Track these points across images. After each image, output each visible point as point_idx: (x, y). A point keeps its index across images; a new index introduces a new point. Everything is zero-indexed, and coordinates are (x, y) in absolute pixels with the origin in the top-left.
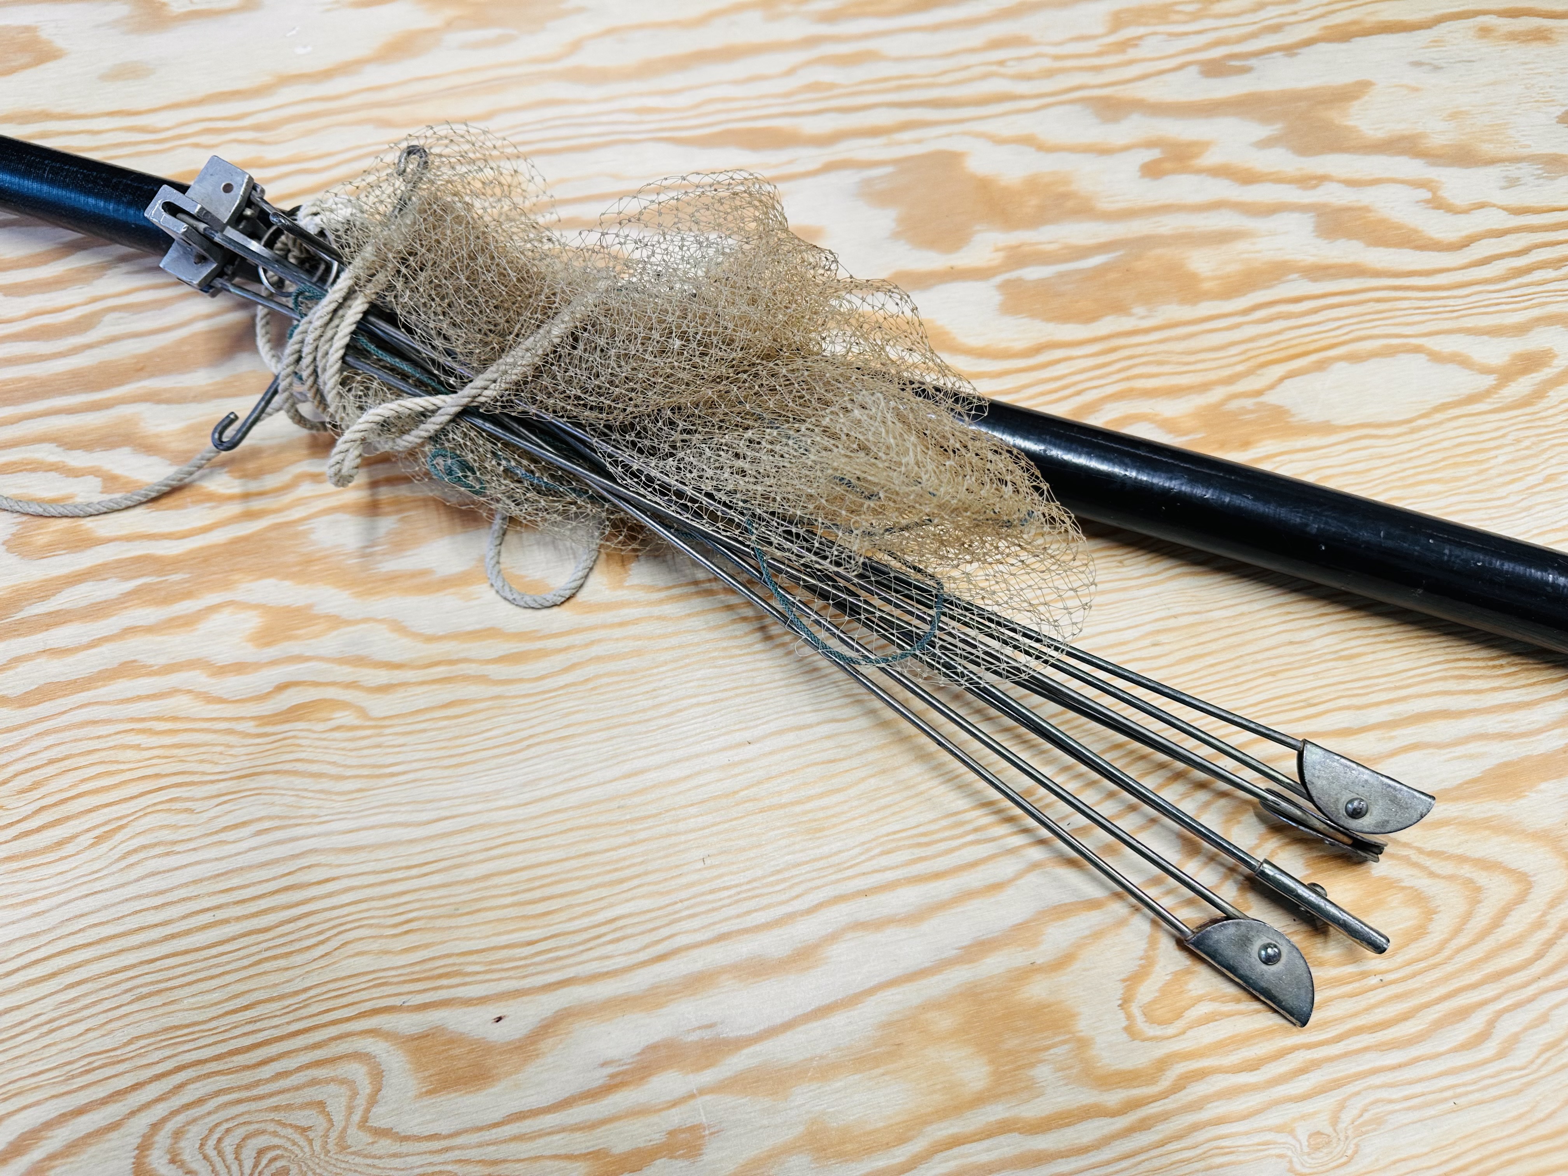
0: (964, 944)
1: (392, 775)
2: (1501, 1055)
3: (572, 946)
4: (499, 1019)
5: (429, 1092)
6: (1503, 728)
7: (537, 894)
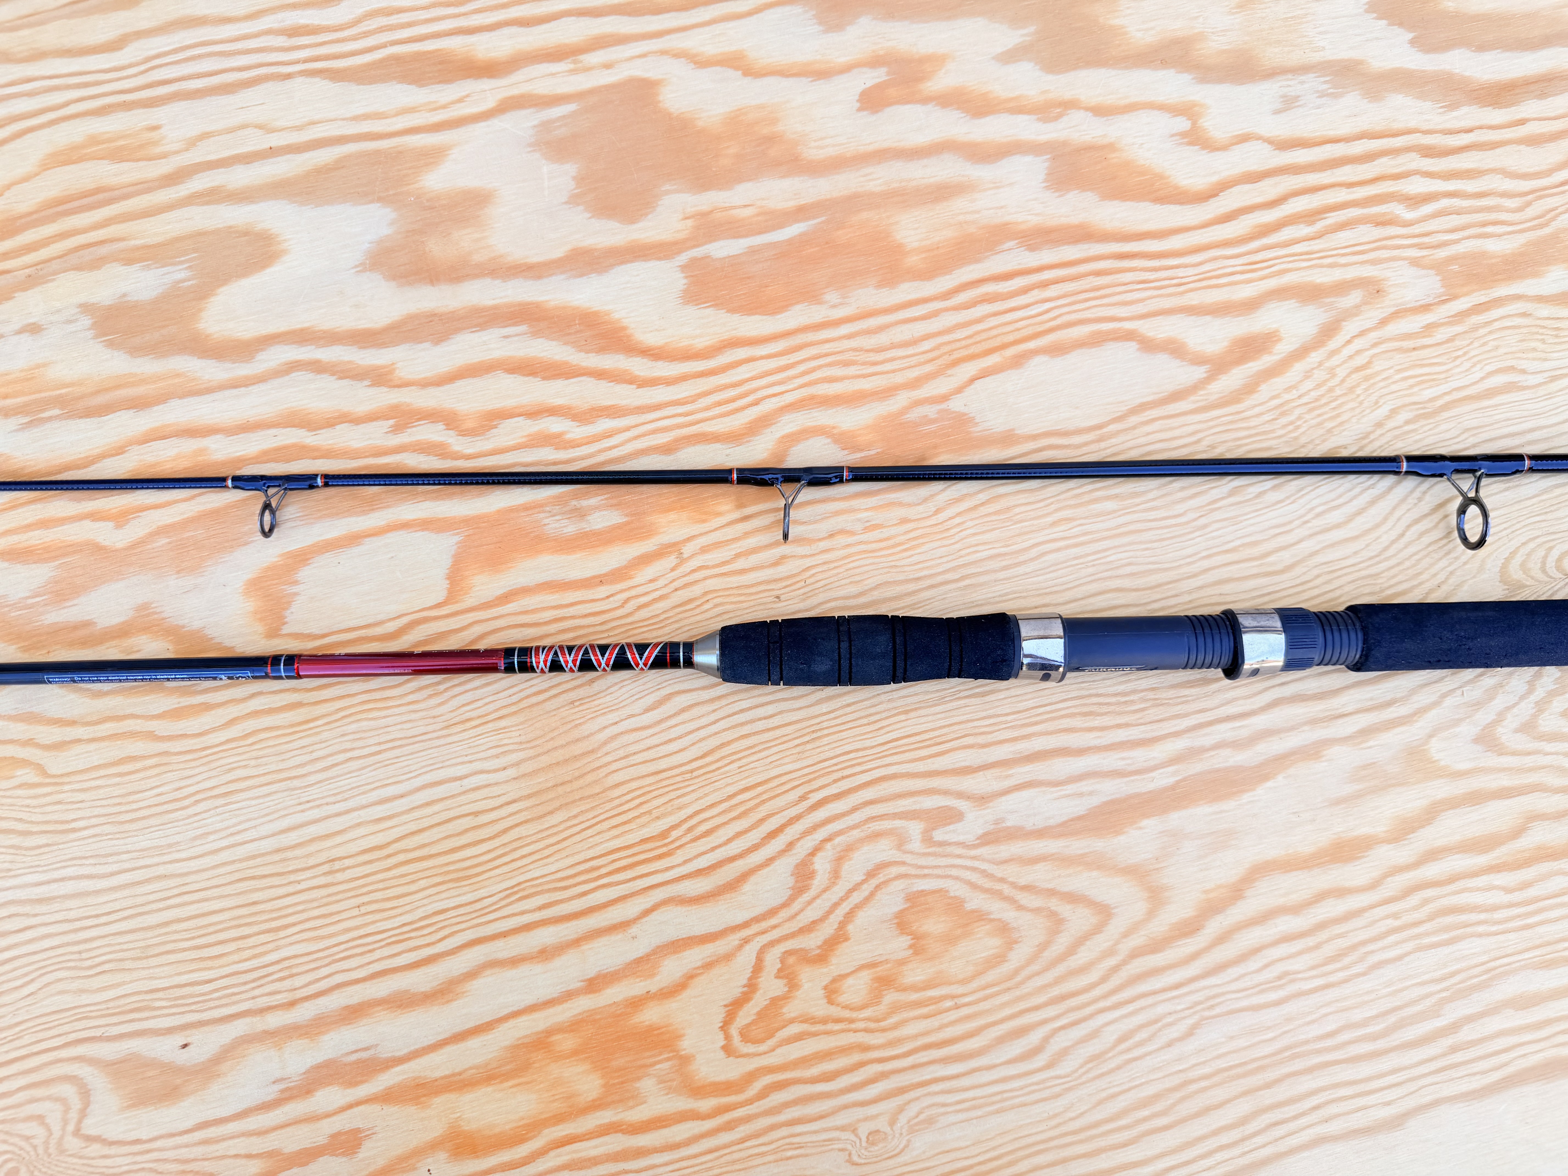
0: (589, 977)
2: (1049, 1066)
3: (245, 983)
4: (185, 1046)
5: (129, 1107)
6: (1120, 765)
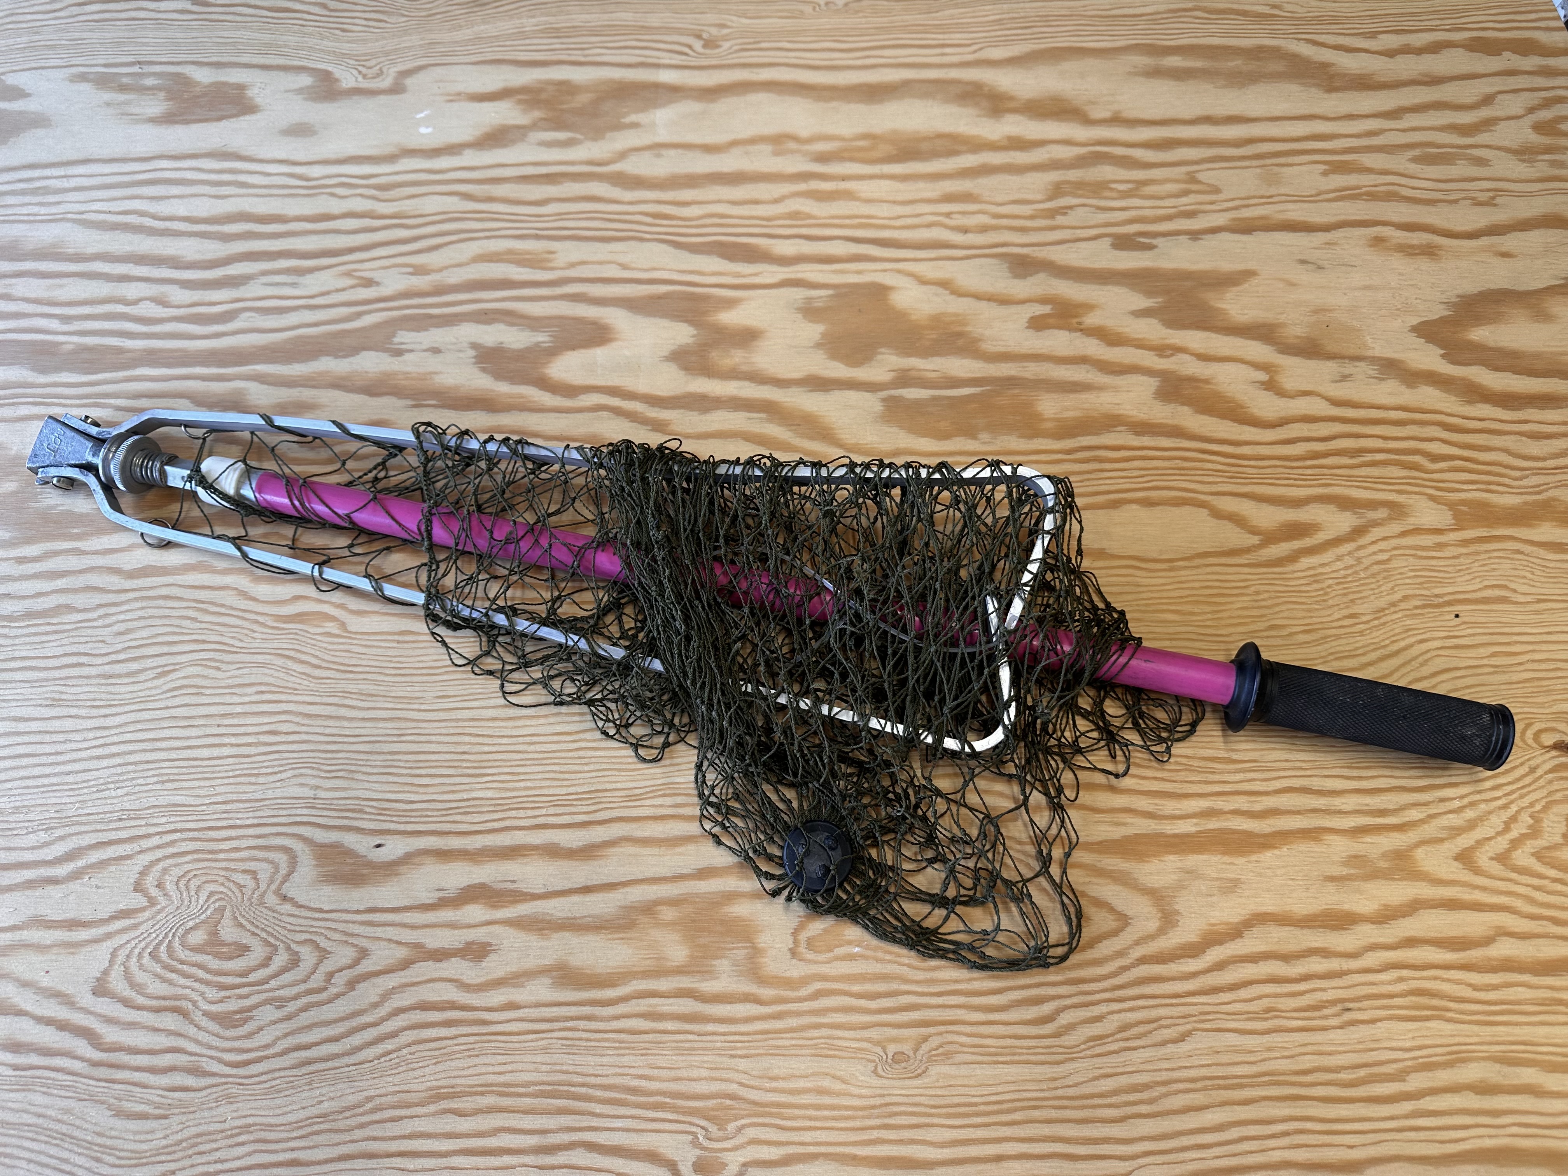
1: (351, 672)
2: (1057, 1035)
3: (438, 810)
4: (379, 846)
5: (321, 882)
6: (1151, 808)
7: (423, 772)
